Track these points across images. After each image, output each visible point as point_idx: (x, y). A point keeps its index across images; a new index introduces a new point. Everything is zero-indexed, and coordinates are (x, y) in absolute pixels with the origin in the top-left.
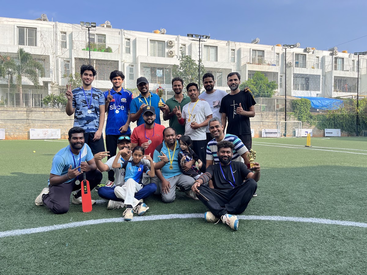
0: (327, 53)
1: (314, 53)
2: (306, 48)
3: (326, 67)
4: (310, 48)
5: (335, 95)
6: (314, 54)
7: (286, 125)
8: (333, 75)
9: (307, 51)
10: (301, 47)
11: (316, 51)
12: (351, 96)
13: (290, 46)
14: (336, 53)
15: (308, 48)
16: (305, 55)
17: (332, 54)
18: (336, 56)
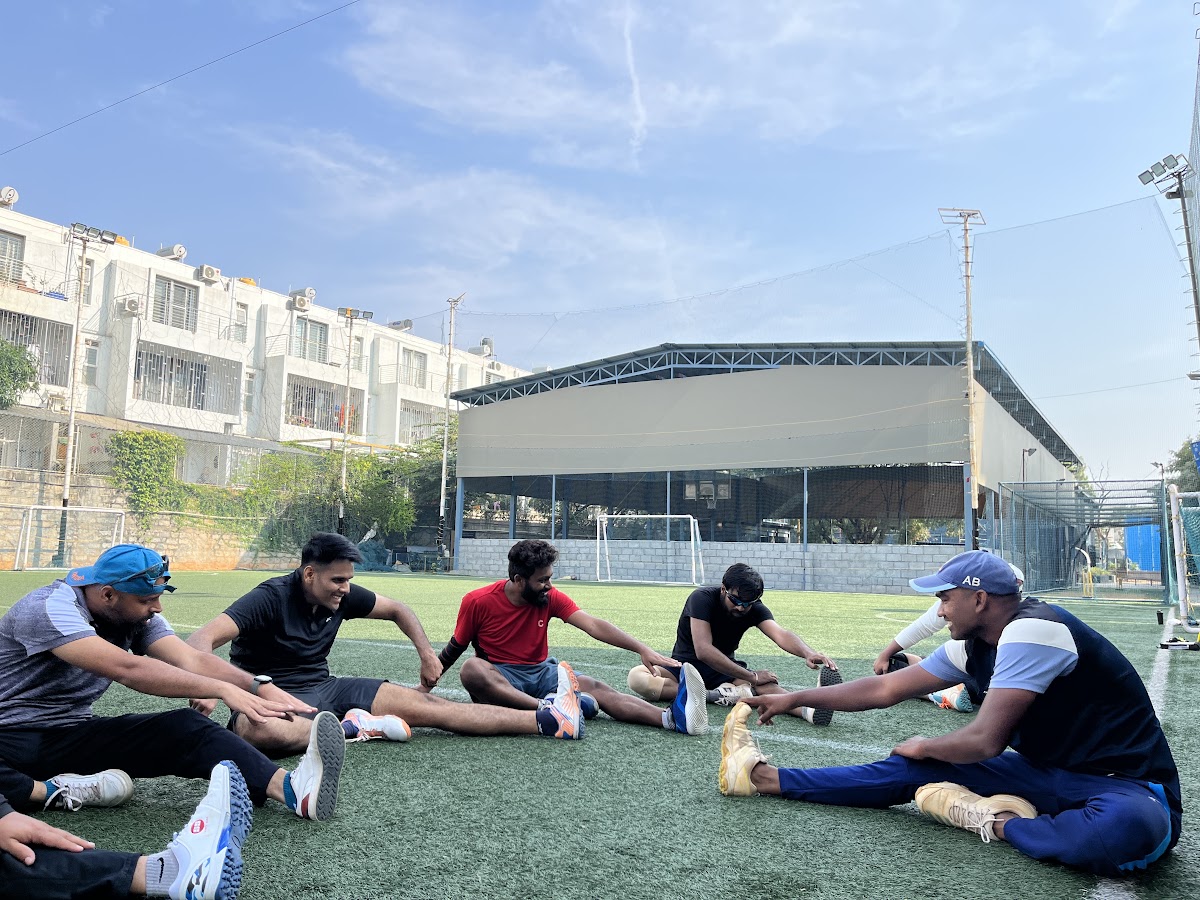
0: (277, 301)
1: (230, 287)
2: (202, 267)
3: (269, 342)
4: (215, 269)
5: (289, 432)
6: (228, 294)
7: (63, 522)
8: (287, 370)
9: (204, 276)
10: (187, 262)
11: (238, 284)
12: (329, 442)
13: (101, 235)
14: (302, 306)
15: (206, 267)
16: (197, 288)
17: (291, 306)
18: (300, 314)
